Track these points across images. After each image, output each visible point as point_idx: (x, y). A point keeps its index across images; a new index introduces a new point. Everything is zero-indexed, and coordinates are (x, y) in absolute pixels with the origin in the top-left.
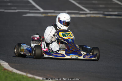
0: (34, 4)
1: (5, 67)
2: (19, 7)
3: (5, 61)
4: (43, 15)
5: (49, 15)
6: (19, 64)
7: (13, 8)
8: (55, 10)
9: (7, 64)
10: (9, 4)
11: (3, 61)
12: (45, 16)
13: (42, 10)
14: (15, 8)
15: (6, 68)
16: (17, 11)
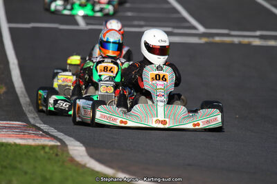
0: (185, 14)
4: (203, 40)
5: (217, 39)
7: (136, 23)
8: (230, 29)
9: (83, 149)
10: (129, 14)
12: (206, 43)
13: (201, 29)
14: (142, 23)
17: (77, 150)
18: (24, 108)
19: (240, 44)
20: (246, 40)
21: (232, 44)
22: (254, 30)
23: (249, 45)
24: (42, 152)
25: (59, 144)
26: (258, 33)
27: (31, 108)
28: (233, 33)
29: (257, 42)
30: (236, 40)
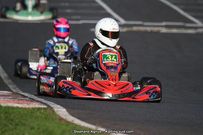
0: (109, 10)
1: (61, 115)
2: (84, 16)
3: (61, 105)
4: (125, 30)
5: (135, 28)
6: (84, 111)
7: (74, 17)
8: (144, 21)
9: (65, 110)
11: (58, 104)
12: (127, 32)
13: (122, 21)
14: (79, 17)
15: (64, 117)
16: (81, 22)
17: (61, 111)
18: (5, 81)
19: (152, 32)
20: (155, 29)
21: (146, 32)
22: (161, 21)
23: (158, 33)
24: (38, 113)
25: (46, 107)
26: (164, 24)
27: (10, 81)
28: (146, 24)
29: (164, 30)
30: (149, 29)
